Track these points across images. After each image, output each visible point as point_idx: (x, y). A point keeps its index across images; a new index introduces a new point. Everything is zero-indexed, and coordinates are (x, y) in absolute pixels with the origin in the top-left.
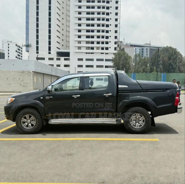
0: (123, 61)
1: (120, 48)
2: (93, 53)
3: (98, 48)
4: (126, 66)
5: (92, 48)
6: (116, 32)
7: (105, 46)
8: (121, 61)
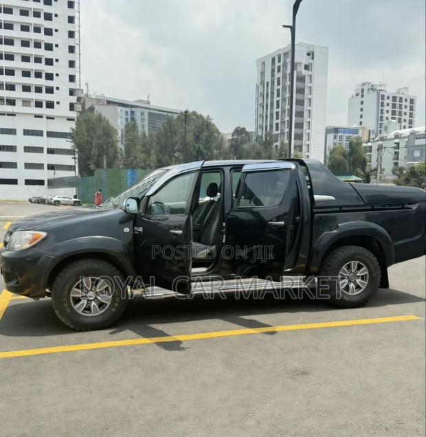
0: (99, 138)
1: (83, 106)
2: (15, 115)
3: (26, 102)
4: (108, 151)
5: (11, 102)
6: (72, 64)
7: (44, 97)
8: (95, 139)
